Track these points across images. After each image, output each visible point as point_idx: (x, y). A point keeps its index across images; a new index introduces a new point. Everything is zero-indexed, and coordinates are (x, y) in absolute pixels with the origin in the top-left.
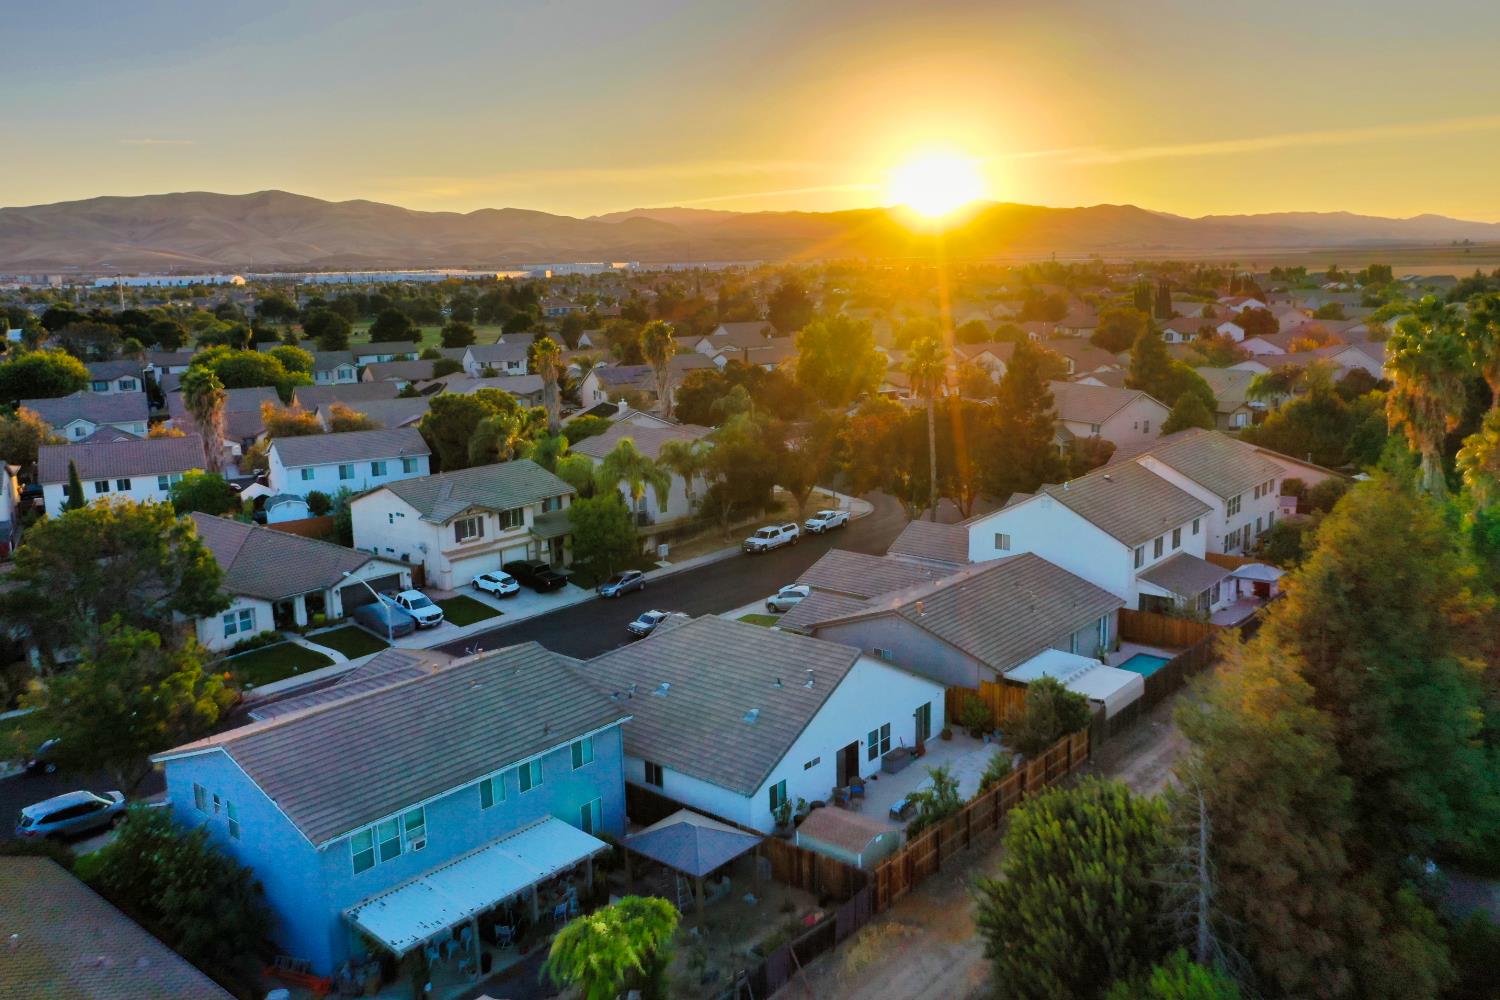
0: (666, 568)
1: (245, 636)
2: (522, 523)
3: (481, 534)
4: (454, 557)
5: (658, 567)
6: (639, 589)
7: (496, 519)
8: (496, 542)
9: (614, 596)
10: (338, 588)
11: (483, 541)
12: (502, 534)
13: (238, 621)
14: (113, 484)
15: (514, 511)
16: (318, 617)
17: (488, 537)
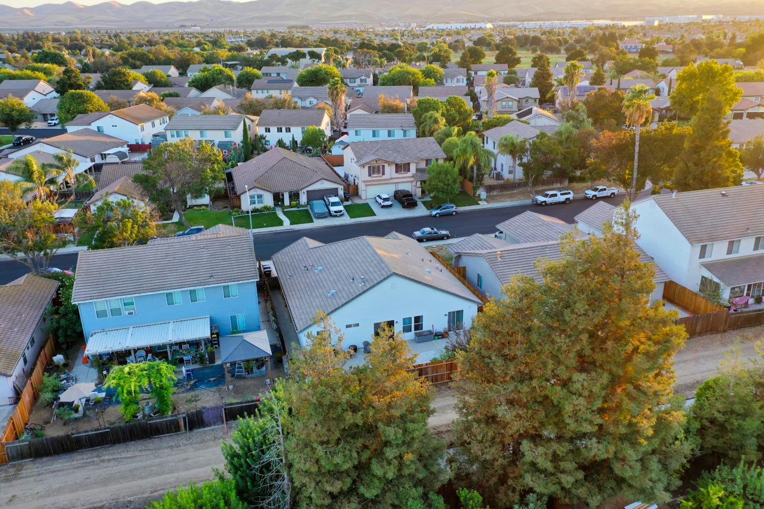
0: (483, 205)
1: (258, 206)
2: (409, 171)
3: (383, 174)
4: (368, 184)
5: (479, 204)
6: (452, 214)
7: (394, 167)
8: (391, 179)
9: (435, 216)
10: (305, 190)
11: (384, 177)
12: (397, 175)
13: (256, 199)
14: (284, 129)
15: (405, 164)
16: (294, 203)
17: (387, 176)
